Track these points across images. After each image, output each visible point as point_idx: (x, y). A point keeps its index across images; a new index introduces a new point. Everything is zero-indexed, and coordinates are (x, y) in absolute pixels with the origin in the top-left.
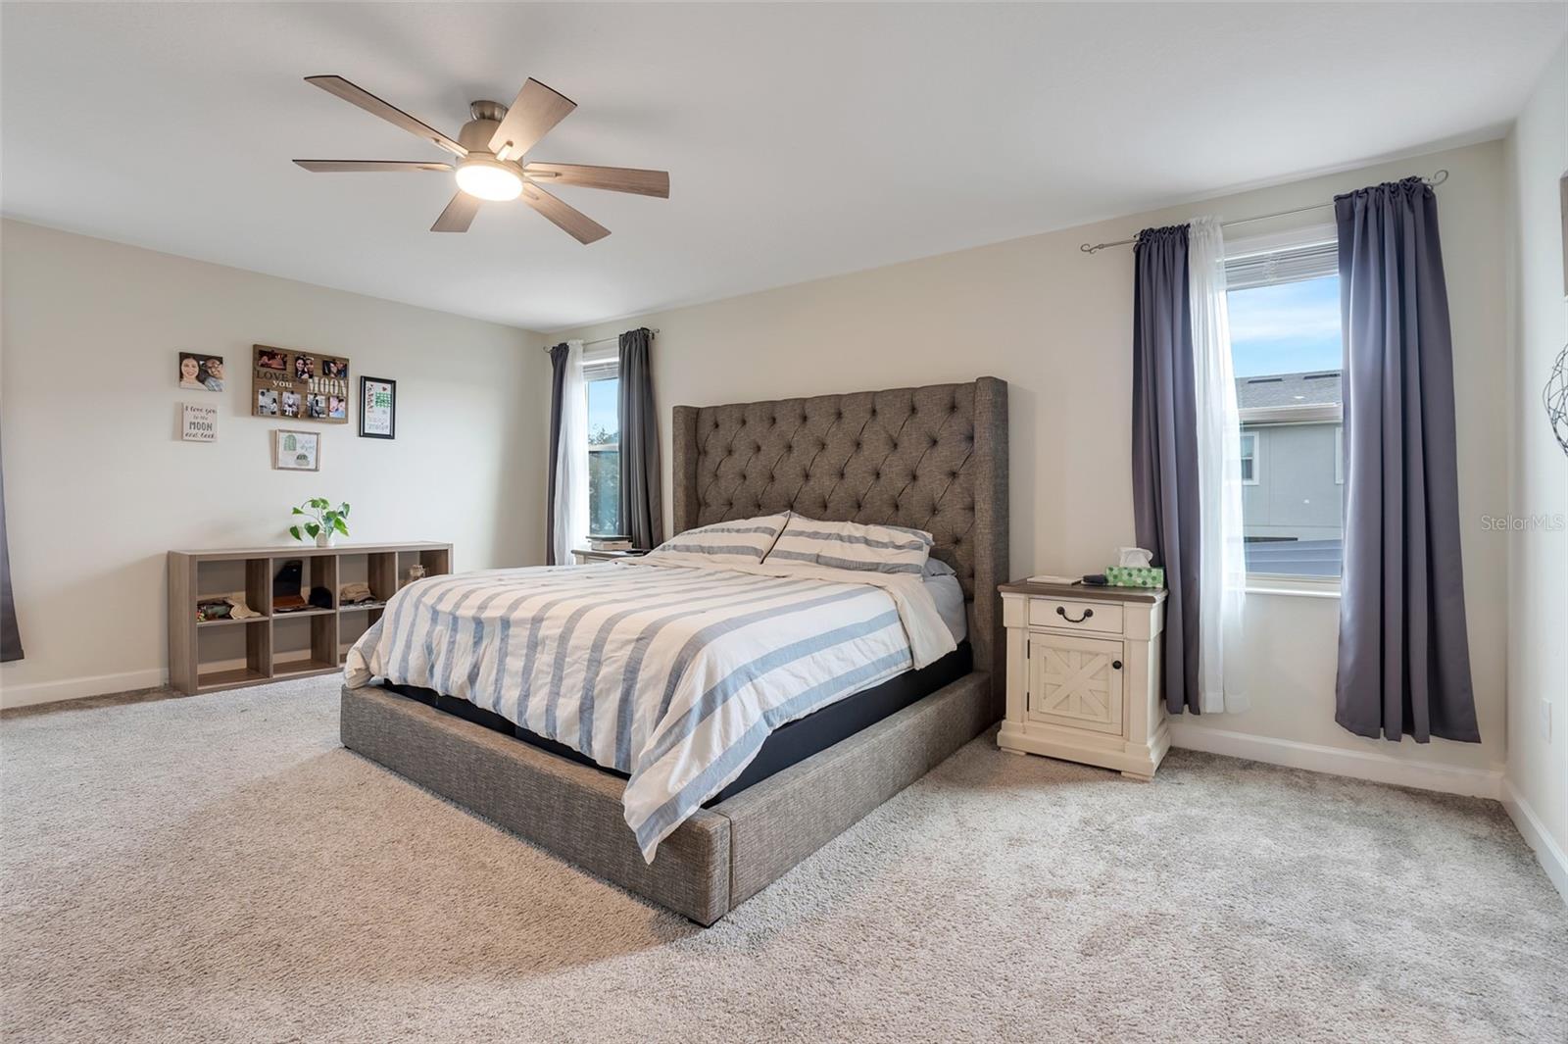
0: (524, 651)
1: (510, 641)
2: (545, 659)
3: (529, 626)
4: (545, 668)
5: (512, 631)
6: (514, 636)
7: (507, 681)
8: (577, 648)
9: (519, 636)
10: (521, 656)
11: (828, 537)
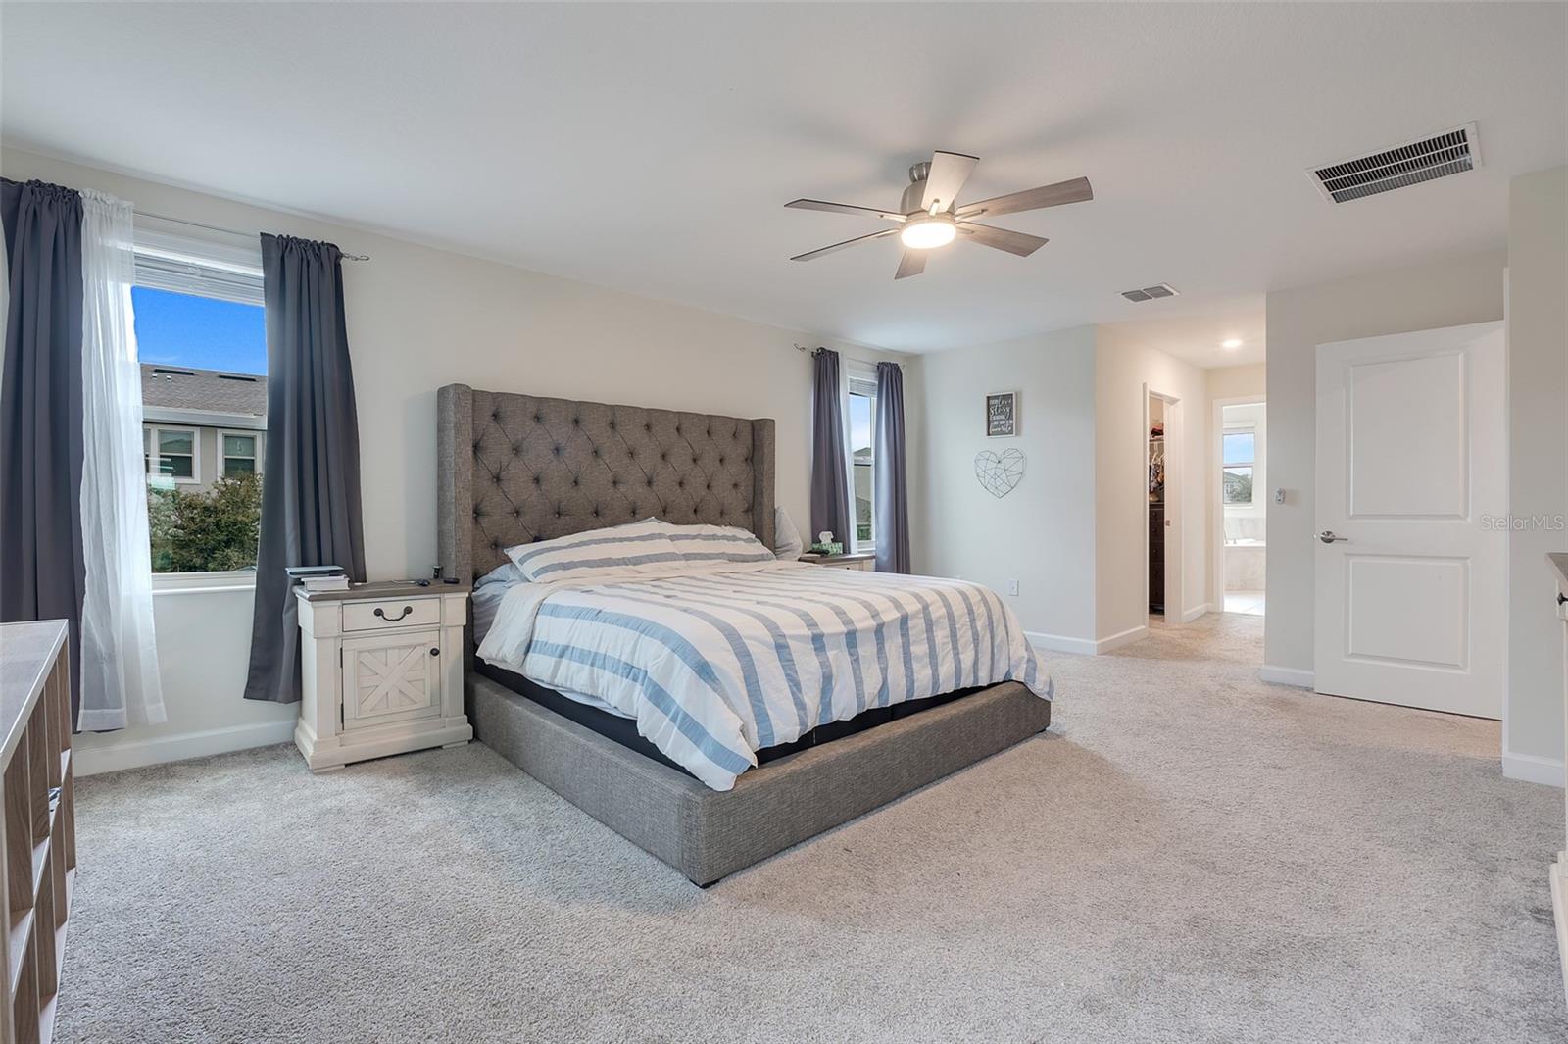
0: (925, 636)
1: (911, 633)
2: (941, 635)
3: (922, 615)
4: (945, 640)
5: (911, 623)
6: (915, 627)
7: (916, 666)
8: (961, 616)
9: (917, 625)
10: (923, 640)
11: (694, 537)
